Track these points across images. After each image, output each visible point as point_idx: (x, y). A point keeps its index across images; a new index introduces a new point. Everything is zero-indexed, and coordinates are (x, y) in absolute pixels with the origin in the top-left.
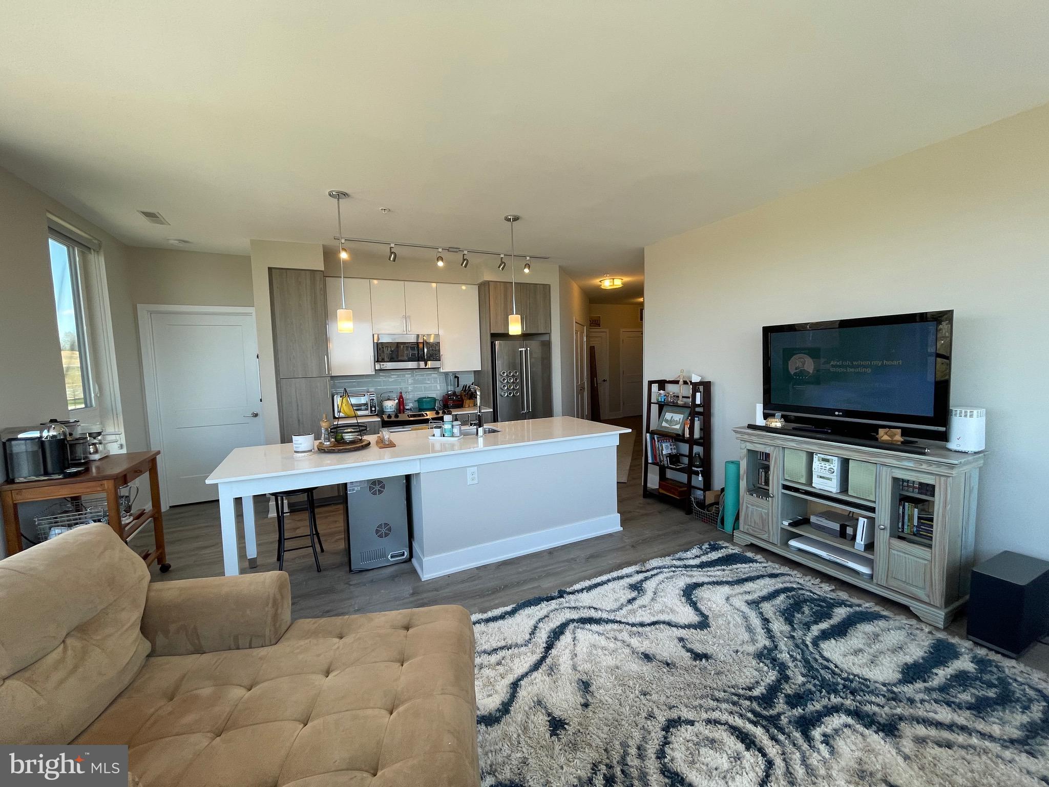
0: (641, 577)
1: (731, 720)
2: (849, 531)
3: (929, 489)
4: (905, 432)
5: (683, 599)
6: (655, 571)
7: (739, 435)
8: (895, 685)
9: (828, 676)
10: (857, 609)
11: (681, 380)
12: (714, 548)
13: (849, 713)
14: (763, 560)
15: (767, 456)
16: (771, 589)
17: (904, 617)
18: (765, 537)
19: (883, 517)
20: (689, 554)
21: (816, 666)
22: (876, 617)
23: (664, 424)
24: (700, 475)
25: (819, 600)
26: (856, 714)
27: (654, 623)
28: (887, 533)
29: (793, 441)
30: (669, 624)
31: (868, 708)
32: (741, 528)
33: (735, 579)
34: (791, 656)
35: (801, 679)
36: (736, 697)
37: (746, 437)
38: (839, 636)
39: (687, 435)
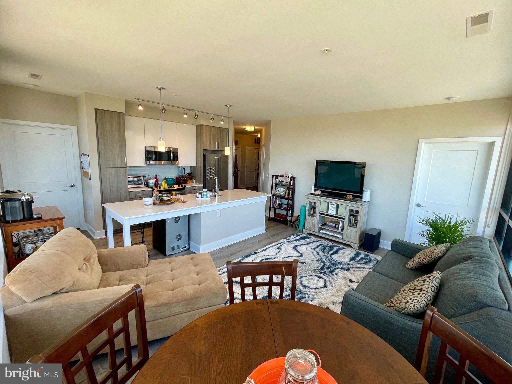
0: (279, 245)
1: (315, 274)
2: (337, 226)
3: (357, 212)
4: (353, 196)
5: (294, 250)
6: (283, 243)
7: (307, 197)
8: (349, 262)
9: (334, 262)
10: (339, 247)
11: (285, 176)
12: (298, 235)
13: (340, 268)
14: (313, 237)
15: (315, 204)
16: (317, 245)
17: (350, 248)
18: (313, 230)
19: (346, 221)
20: (291, 237)
21: (331, 261)
22: (344, 248)
23: (277, 192)
24: (290, 211)
25: (330, 246)
26: (342, 268)
27: (288, 257)
28: (347, 225)
29: (324, 198)
30: (292, 257)
31: (344, 267)
32: (306, 228)
33: (307, 243)
34: (326, 260)
35: (329, 264)
36: (315, 270)
37: (309, 197)
38: (336, 254)
39: (287, 196)
